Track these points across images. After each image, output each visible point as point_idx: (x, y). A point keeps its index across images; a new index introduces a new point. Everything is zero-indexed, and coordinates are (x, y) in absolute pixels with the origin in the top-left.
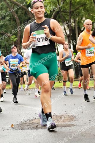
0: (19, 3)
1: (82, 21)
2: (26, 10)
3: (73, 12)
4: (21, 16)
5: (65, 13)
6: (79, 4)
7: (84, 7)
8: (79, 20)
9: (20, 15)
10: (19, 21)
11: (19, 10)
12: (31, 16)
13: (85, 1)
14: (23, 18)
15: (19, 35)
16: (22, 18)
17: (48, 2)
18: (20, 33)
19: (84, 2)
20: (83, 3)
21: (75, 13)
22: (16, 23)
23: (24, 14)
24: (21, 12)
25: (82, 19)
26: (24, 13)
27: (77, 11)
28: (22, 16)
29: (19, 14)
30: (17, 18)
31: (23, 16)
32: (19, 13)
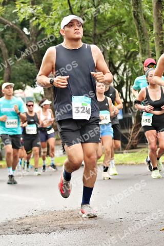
0: (6, 19)
1: (117, 52)
2: (18, 31)
3: (101, 35)
4: (10, 43)
5: (87, 38)
6: (111, 22)
7: (119, 27)
8: (111, 49)
9: (9, 41)
10: (6, 51)
11: (7, 32)
12: (28, 42)
13: (121, 17)
14: (13, 46)
15: (7, 74)
16: (11, 46)
17: (56, 18)
18: (8, 71)
19: (119, 18)
20: (117, 19)
21: (104, 37)
22: (2, 55)
23: (15, 39)
24: (11, 35)
25: (116, 47)
26: (15, 37)
27: (108, 33)
28: (12, 43)
29: (7, 39)
30: (4, 45)
31: (14, 42)
32: (7, 37)
